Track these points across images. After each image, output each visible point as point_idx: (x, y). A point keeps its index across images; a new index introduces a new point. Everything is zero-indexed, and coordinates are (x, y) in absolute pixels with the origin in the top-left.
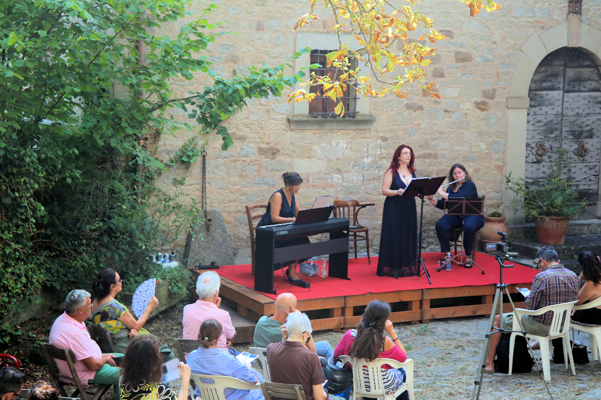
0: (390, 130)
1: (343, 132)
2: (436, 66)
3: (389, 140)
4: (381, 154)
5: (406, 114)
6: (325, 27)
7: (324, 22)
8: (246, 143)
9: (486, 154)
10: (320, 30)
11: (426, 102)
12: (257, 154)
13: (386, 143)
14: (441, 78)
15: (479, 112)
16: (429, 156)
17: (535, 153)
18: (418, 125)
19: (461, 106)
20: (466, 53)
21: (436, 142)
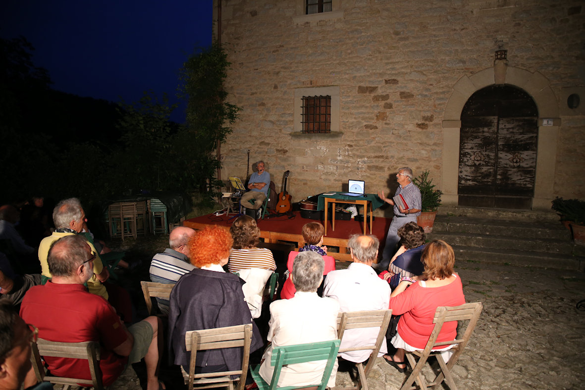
0: (355, 140)
1: (324, 141)
2: (386, 101)
3: (354, 147)
4: (348, 155)
5: (365, 130)
6: (311, 84)
7: (311, 82)
8: (269, 147)
9: (427, 157)
10: (308, 86)
11: (380, 124)
12: (275, 152)
13: (351, 148)
14: (390, 108)
15: (420, 130)
16: (382, 157)
17: (473, 159)
18: (373, 138)
19: (406, 126)
20: (408, 92)
21: (387, 148)
